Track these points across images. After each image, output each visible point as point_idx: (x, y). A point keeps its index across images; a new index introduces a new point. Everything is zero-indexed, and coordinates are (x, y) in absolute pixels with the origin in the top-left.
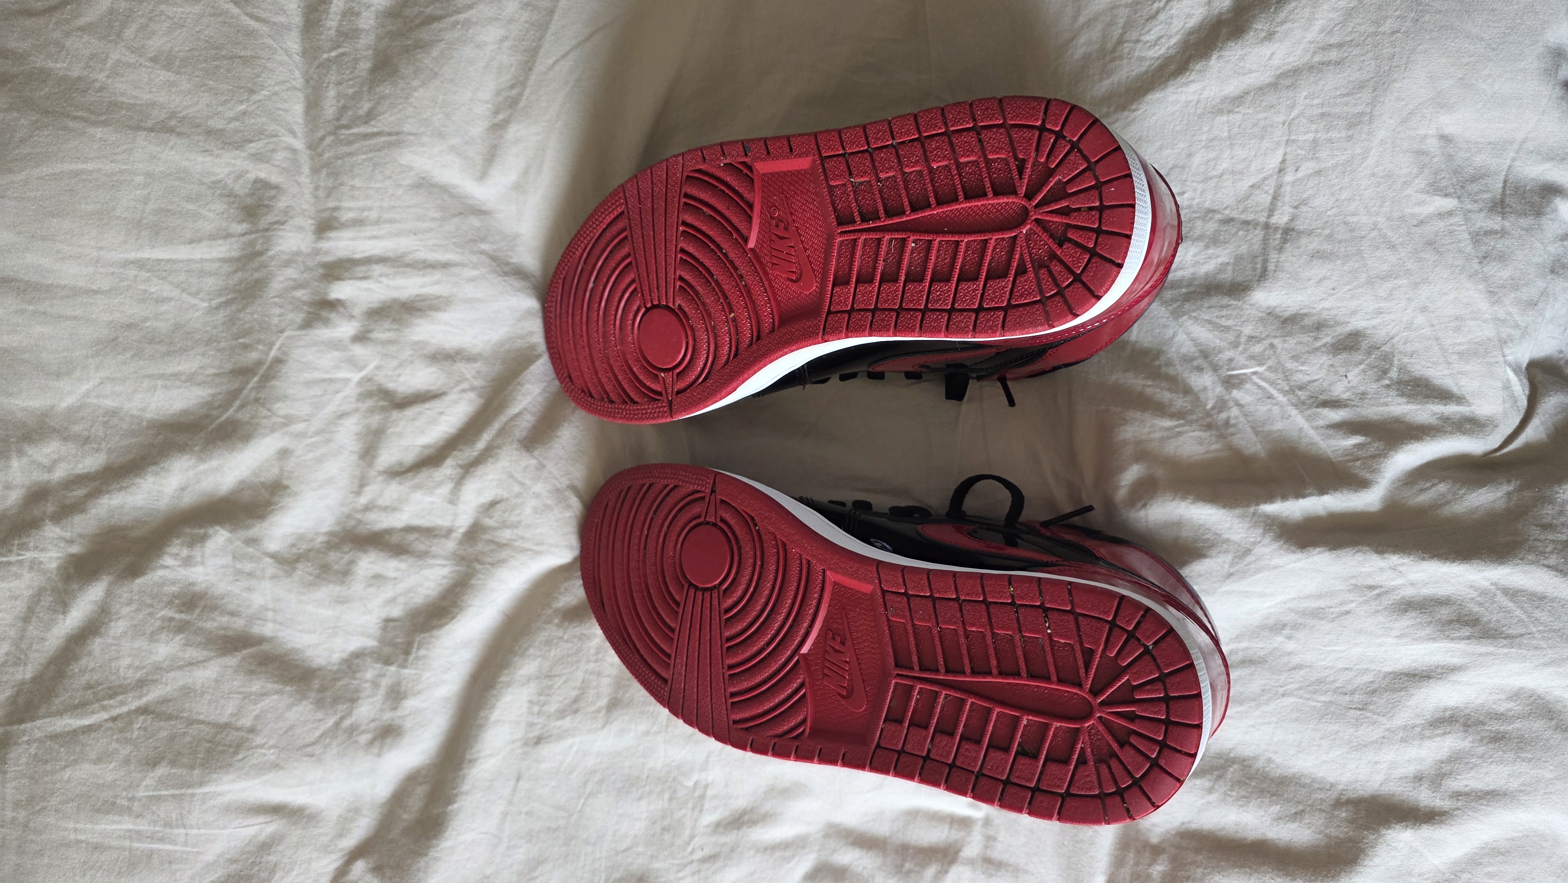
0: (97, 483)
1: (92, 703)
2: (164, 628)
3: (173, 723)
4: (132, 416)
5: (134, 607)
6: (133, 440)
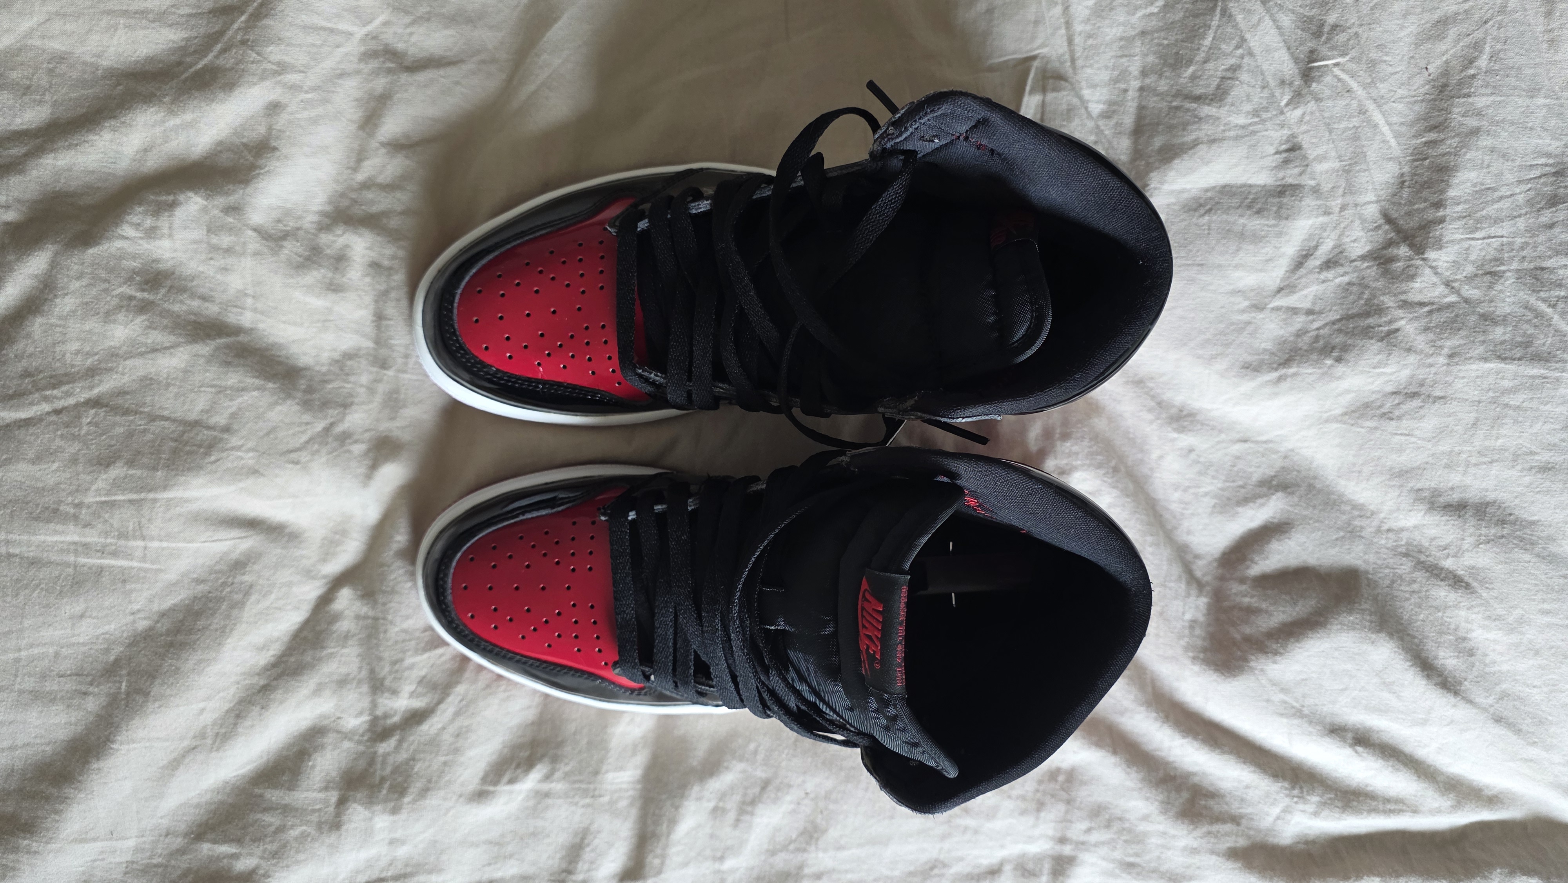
0: (40, 139)
1: (31, 393)
2: (122, 307)
3: (132, 418)
4: (85, 63)
5: (85, 281)
6: (86, 92)
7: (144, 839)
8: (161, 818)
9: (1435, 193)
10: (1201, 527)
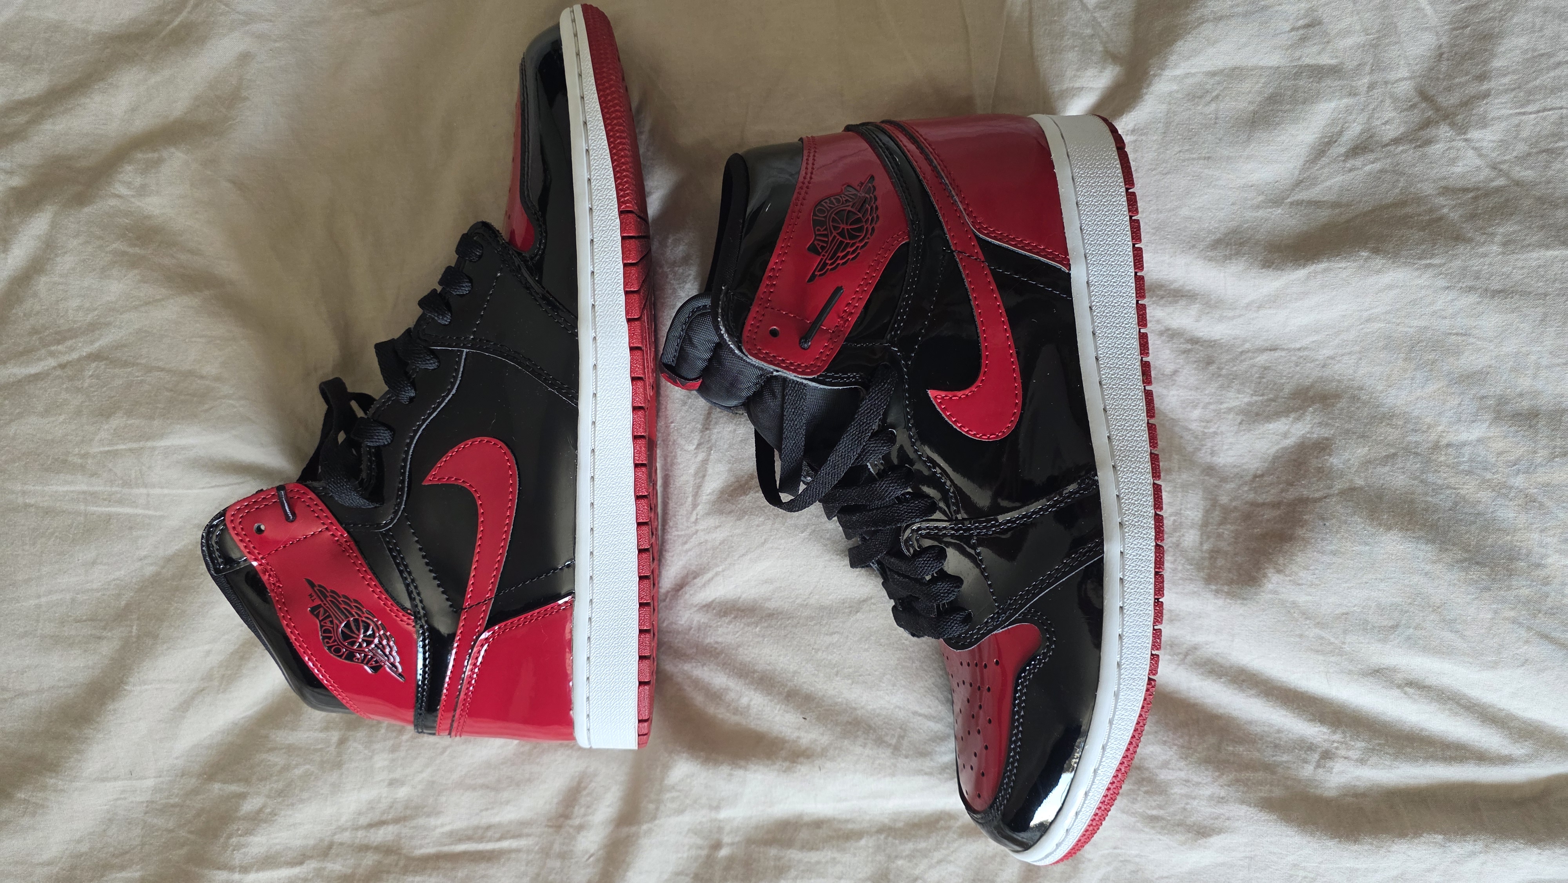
0: (39, 108)
1: (39, 349)
2: (115, 262)
3: (129, 370)
4: (76, 29)
5: (81, 239)
6: (78, 58)
7: (161, 779)
8: (177, 758)
9: (1478, 64)
10: (1225, 447)
